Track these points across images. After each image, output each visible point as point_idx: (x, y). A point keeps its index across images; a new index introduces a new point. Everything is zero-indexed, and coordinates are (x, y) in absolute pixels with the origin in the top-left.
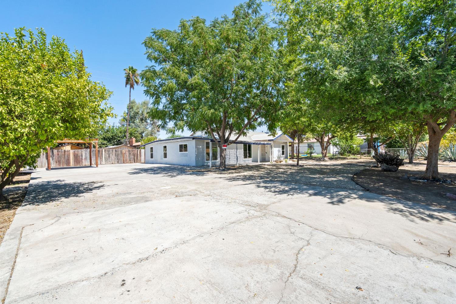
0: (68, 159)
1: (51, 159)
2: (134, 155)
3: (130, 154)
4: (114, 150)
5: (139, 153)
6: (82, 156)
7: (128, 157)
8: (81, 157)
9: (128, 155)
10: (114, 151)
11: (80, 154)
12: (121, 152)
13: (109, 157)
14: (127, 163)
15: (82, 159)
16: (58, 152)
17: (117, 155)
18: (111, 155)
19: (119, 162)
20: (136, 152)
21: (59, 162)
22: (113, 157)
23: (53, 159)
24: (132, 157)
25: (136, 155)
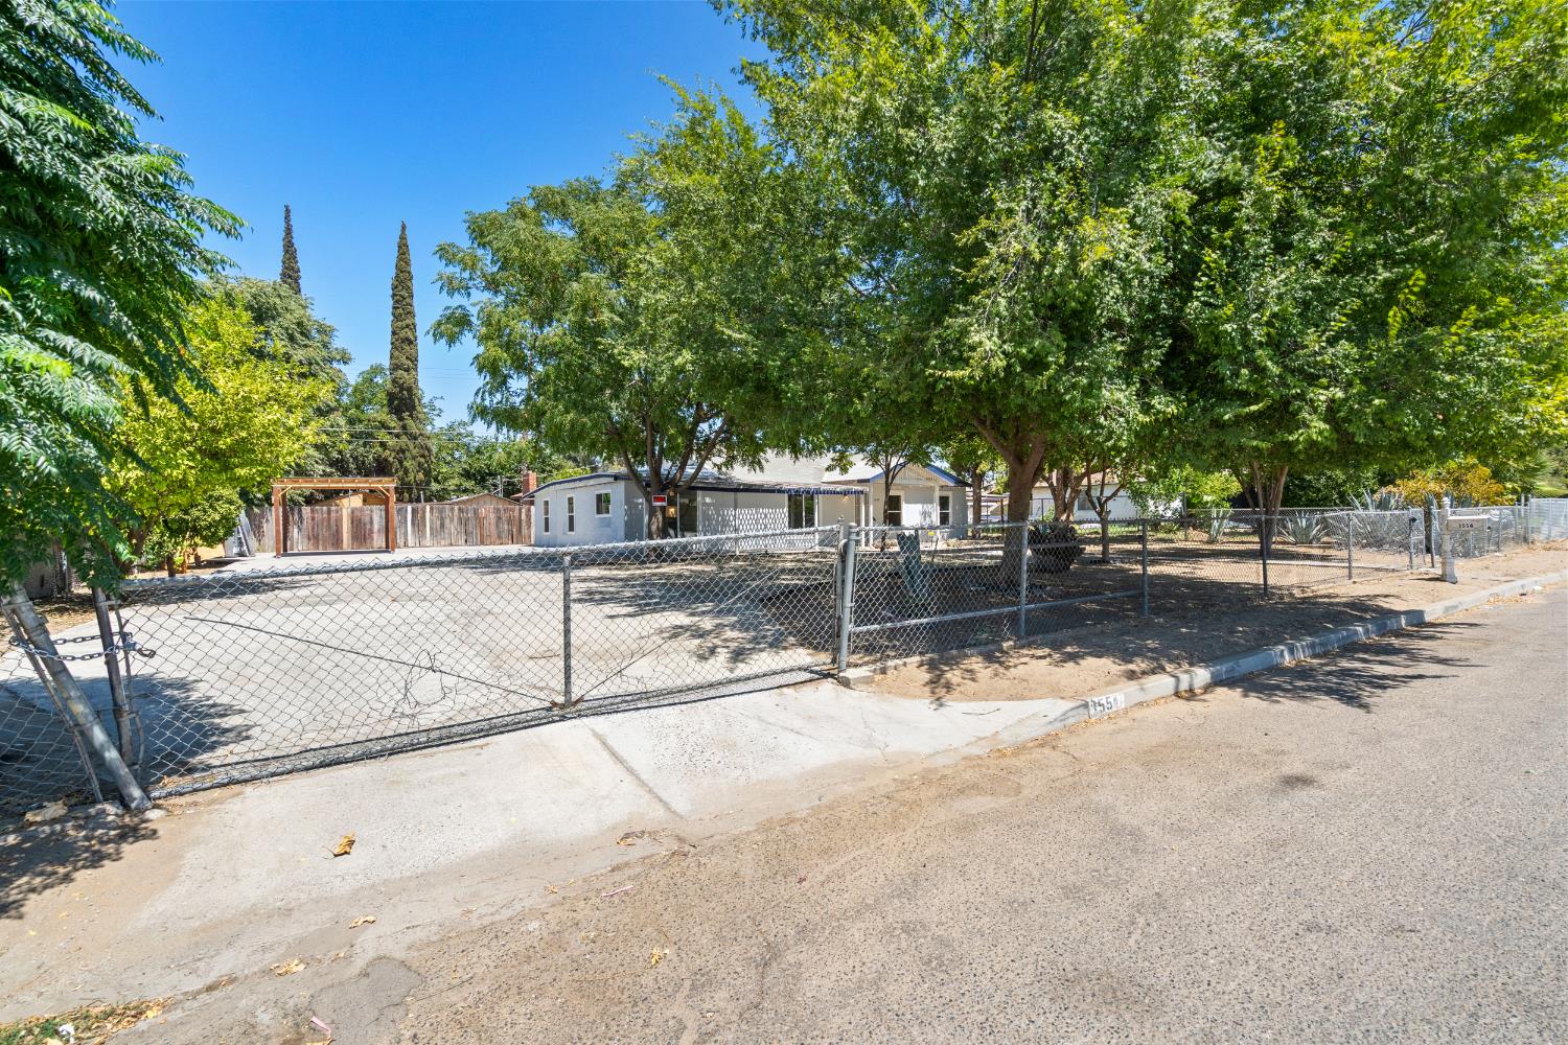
0: (337, 531)
1: (296, 530)
2: (510, 522)
3: (499, 518)
4: (456, 507)
5: (523, 516)
6: (372, 523)
7: (493, 527)
8: (368, 527)
9: (493, 521)
10: (456, 512)
11: (367, 519)
12: (476, 512)
13: (442, 526)
14: (491, 544)
15: (371, 531)
16: (312, 511)
17: (464, 522)
18: (447, 521)
19: (469, 540)
20: (516, 513)
21: (314, 538)
22: (452, 526)
23: (300, 529)
24: (506, 527)
25: (517, 522)
